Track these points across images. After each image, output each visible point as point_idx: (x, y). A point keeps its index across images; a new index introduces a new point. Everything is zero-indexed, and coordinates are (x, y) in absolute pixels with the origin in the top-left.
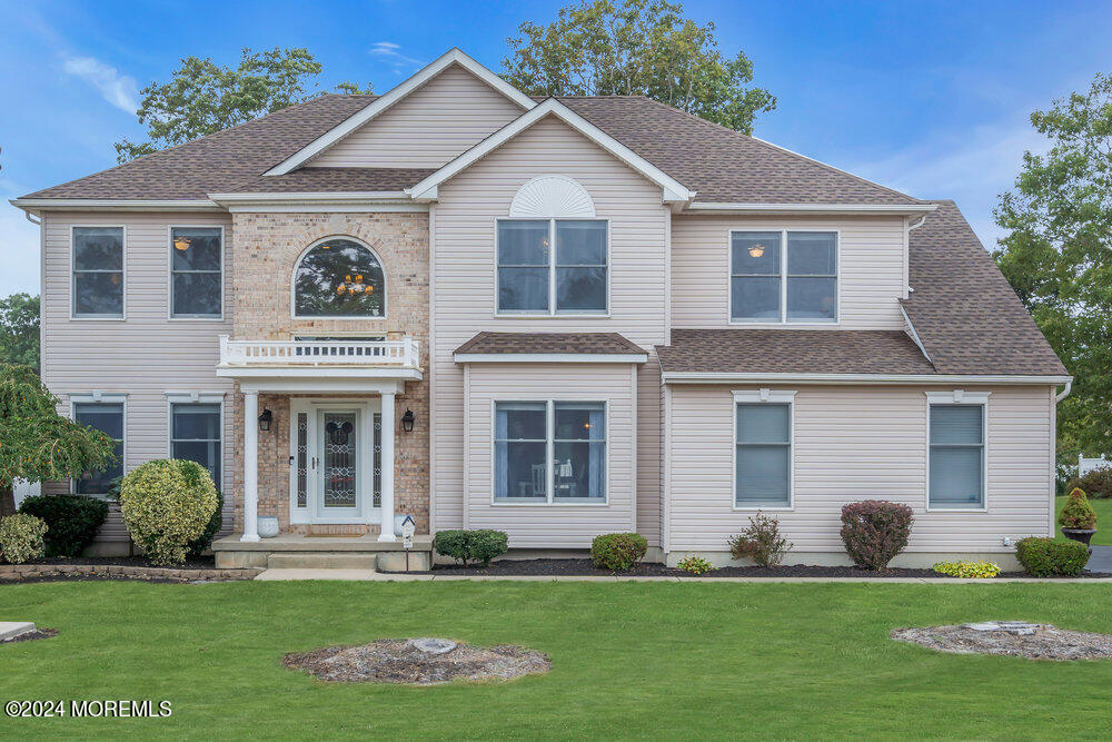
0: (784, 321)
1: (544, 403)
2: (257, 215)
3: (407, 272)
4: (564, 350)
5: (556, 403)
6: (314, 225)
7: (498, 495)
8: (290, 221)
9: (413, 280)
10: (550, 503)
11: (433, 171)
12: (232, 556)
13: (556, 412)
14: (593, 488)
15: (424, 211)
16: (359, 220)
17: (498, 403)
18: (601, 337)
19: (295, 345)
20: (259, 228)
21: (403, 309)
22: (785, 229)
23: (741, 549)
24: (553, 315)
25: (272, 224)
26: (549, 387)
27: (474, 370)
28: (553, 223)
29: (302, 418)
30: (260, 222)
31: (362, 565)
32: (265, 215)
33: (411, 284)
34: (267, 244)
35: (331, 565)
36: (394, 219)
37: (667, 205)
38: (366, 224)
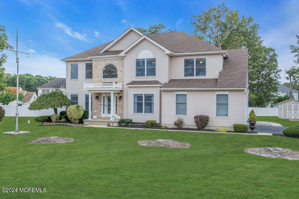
0: (195, 77)
1: (142, 94)
2: (96, 60)
3: (121, 70)
4: (145, 84)
5: (145, 94)
6: (106, 62)
7: (134, 112)
8: (101, 61)
10: (144, 114)
11: (123, 51)
12: (86, 122)
13: (145, 96)
14: (152, 112)
15: (123, 58)
17: (134, 95)
18: (154, 81)
19: (102, 84)
20: (97, 63)
21: (120, 77)
22: (195, 58)
23: (176, 124)
24: (145, 77)
25: (99, 62)
26: (144, 91)
27: (131, 88)
28: (146, 59)
29: (104, 97)
30: (97, 61)
32: (98, 60)
33: (121, 72)
34: (98, 66)
36: (119, 60)
37: (167, 54)
38: (114, 61)
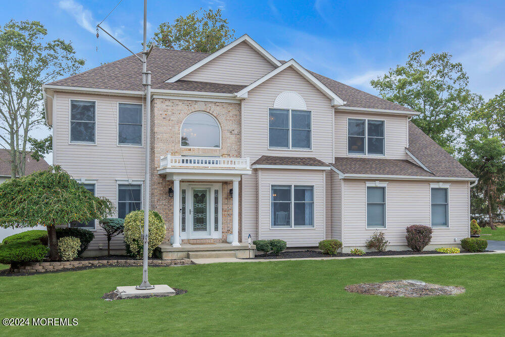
0: (367, 156)
1: (290, 186)
2: (166, 100)
3: (231, 129)
4: (299, 164)
5: (295, 186)
6: (191, 106)
7: (274, 225)
8: (180, 103)
9: (233, 132)
10: (293, 228)
11: (246, 86)
12: (170, 254)
13: (295, 190)
14: (307, 221)
15: (239, 103)
16: (210, 105)
17: (272, 186)
18: (310, 159)
19: (181, 158)
20: (167, 106)
21: (229, 145)
22: (367, 119)
23: (370, 245)
24: (291, 149)
25: (172, 104)
26: (292, 179)
27: (263, 172)
28: (290, 111)
29: (184, 192)
30: (167, 103)
31: (231, 256)
32: (169, 100)
33: (232, 134)
34: (170, 113)
35: (217, 257)
36: (225, 106)
37: (333, 106)
38: (213, 107)
